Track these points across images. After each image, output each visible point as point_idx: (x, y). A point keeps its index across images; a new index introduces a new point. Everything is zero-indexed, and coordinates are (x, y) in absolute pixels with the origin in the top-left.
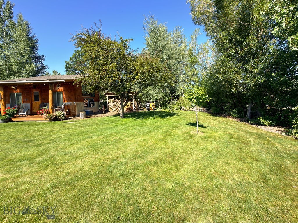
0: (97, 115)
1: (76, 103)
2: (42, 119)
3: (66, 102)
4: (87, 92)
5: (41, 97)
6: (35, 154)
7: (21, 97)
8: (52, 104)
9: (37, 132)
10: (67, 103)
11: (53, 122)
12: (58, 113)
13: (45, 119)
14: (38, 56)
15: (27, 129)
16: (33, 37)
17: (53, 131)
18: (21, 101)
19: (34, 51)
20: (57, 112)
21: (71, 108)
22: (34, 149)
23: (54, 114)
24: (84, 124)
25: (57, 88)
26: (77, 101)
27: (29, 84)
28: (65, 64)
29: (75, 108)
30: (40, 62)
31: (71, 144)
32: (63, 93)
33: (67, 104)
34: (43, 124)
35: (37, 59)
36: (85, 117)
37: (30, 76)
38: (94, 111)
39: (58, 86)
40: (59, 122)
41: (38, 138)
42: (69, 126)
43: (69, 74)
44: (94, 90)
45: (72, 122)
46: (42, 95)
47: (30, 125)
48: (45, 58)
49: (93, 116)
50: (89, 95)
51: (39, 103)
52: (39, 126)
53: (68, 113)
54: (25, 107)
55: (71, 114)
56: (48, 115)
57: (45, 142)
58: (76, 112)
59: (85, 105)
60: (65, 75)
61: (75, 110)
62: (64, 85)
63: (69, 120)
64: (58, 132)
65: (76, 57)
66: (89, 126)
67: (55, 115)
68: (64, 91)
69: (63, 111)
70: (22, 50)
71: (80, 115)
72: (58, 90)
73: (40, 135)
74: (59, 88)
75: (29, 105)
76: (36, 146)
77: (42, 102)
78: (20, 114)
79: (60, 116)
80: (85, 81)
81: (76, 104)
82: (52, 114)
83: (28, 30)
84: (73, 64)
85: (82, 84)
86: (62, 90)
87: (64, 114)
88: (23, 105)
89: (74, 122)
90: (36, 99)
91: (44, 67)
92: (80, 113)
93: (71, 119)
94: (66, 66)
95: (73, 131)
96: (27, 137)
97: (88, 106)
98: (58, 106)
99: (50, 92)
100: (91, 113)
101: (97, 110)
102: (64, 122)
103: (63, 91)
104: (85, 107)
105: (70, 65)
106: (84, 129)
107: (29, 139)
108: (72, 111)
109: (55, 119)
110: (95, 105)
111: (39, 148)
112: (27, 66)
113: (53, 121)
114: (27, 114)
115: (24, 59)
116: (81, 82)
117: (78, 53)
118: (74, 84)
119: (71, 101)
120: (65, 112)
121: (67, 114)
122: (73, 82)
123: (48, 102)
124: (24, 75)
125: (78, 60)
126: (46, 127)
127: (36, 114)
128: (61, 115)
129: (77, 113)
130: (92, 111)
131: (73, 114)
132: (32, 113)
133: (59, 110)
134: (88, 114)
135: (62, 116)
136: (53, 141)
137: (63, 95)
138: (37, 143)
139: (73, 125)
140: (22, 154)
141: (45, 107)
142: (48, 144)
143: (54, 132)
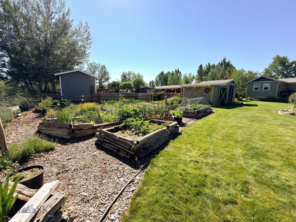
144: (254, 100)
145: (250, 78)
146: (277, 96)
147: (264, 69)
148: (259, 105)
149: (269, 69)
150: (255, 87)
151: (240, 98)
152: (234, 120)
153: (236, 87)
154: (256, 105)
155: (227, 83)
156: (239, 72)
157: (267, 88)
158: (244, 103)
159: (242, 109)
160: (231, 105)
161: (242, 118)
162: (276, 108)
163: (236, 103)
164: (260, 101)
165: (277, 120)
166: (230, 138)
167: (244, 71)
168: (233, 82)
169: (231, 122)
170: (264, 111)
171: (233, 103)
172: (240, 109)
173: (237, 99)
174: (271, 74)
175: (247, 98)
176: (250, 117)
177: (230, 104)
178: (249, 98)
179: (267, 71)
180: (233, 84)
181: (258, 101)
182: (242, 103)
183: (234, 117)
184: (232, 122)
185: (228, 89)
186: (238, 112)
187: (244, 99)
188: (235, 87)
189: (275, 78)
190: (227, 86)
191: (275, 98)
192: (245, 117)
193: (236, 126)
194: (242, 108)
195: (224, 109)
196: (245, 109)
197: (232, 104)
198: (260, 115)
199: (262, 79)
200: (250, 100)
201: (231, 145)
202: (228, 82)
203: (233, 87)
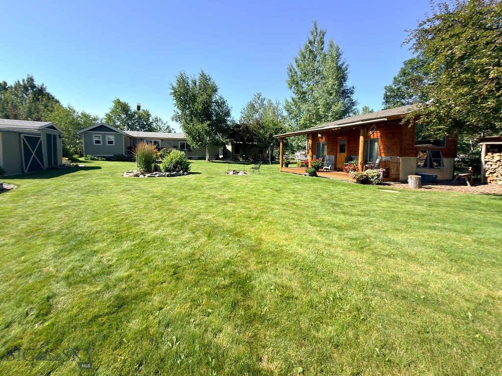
0: (448, 187)
1: (401, 158)
2: (348, 178)
3: (383, 155)
4: (430, 136)
5: (348, 146)
6: (344, 224)
7: (326, 146)
8: (363, 157)
9: (343, 195)
10: (384, 157)
11: (362, 185)
12: (370, 172)
13: (352, 179)
14: (347, 89)
15: (332, 188)
16: (342, 65)
17: (364, 198)
18: (326, 153)
19: (343, 83)
20: (368, 171)
21: (391, 166)
22: (342, 216)
23: (365, 173)
24: (417, 199)
25: (371, 133)
26: (403, 154)
27: (336, 129)
28: (384, 91)
29: (398, 167)
30: (348, 97)
31: (397, 230)
32: (380, 141)
33: (384, 160)
34: (349, 185)
35: (345, 94)
36: (420, 187)
37: (337, 119)
38: (440, 177)
39: (372, 130)
40: (370, 186)
41: (346, 203)
42: (389, 196)
43: (390, 108)
44: (448, 131)
45: (392, 191)
46: (349, 144)
47: (335, 183)
48: (355, 90)
49: (439, 186)
50: (429, 142)
51: (344, 155)
52: (344, 187)
53: (385, 175)
54: (329, 160)
55: (390, 177)
56: (356, 173)
57: (354, 211)
58: (399, 174)
59: (419, 164)
60: (383, 110)
61: (397, 171)
62: (383, 127)
63: (387, 186)
64: (371, 202)
65: (404, 74)
66: (430, 206)
67: (365, 175)
68: (381, 136)
69: (379, 170)
70: (330, 86)
71: (409, 180)
72: (372, 137)
73: (347, 200)
74: (373, 133)
75: (333, 157)
76: (344, 213)
77: (348, 154)
78: (325, 169)
79: (373, 178)
80: (428, 115)
81: (401, 161)
82: (361, 172)
83: (338, 56)
84: (399, 89)
85: (420, 122)
86: (379, 135)
87: (378, 176)
88: (327, 157)
89: (397, 192)
90: (342, 151)
91: (353, 104)
92: (409, 176)
93: (390, 185)
94: (386, 95)
95: (397, 207)
96: (333, 198)
97: (425, 166)
98: (370, 161)
99: (361, 138)
100: (434, 181)
101: (449, 177)
102: (379, 189)
103: (379, 137)
104: (418, 166)
105: (393, 91)
106: (419, 209)
107: (335, 202)
108: (393, 172)
109: (365, 181)
110: (445, 165)
111: (347, 217)
112: (333, 107)
113: (361, 183)
114: (331, 170)
115: (332, 97)
116: (417, 117)
117: (409, 65)
118: (402, 123)
119: (392, 154)
120: (381, 171)
121: (383, 175)
122: (400, 120)
123: (357, 154)
124: (330, 118)
125: (409, 77)
126: (353, 190)
127: (341, 170)
128: (374, 176)
129: (401, 177)
130: (436, 176)
131: (394, 177)
132: (336, 169)
133: (372, 168)
134: (425, 181)
135: (376, 179)
136: (365, 214)
137: (378, 144)
138: (345, 210)
139: (396, 197)
140: (330, 218)
141: (352, 162)
142: (359, 215)
143: (366, 200)
144: (97, 160)
145: (86, 125)
146: (125, 154)
147: (105, 114)
148: (104, 167)
149: (111, 115)
150: (95, 139)
151: (76, 156)
152: (55, 197)
153: (60, 137)
154: (99, 168)
155: (38, 128)
156: (65, 110)
157: (111, 142)
158: (80, 166)
159: (75, 175)
160: (55, 170)
161: (70, 191)
162: (124, 169)
163: (66, 165)
164: (106, 160)
165: (120, 185)
166: (36, 234)
167: (74, 112)
168: (52, 127)
169: (48, 202)
170: (108, 175)
171: (61, 166)
172: (73, 176)
173: (67, 159)
174: (115, 123)
175: (86, 157)
176: (85, 187)
177: (53, 169)
178: (89, 156)
179: (109, 117)
180: (52, 132)
181: (103, 160)
182: (77, 166)
183: (56, 192)
184: (50, 201)
185: (43, 140)
186: (67, 182)
187: (81, 159)
188: (58, 137)
189: (121, 129)
190: (40, 135)
191: (123, 156)
192: (77, 189)
193: (54, 208)
194: (75, 173)
195: (37, 180)
196: (81, 175)
197: (59, 169)
198: (101, 182)
199: (102, 128)
200: (92, 159)
201: (36, 246)
202: (40, 126)
203: (55, 136)
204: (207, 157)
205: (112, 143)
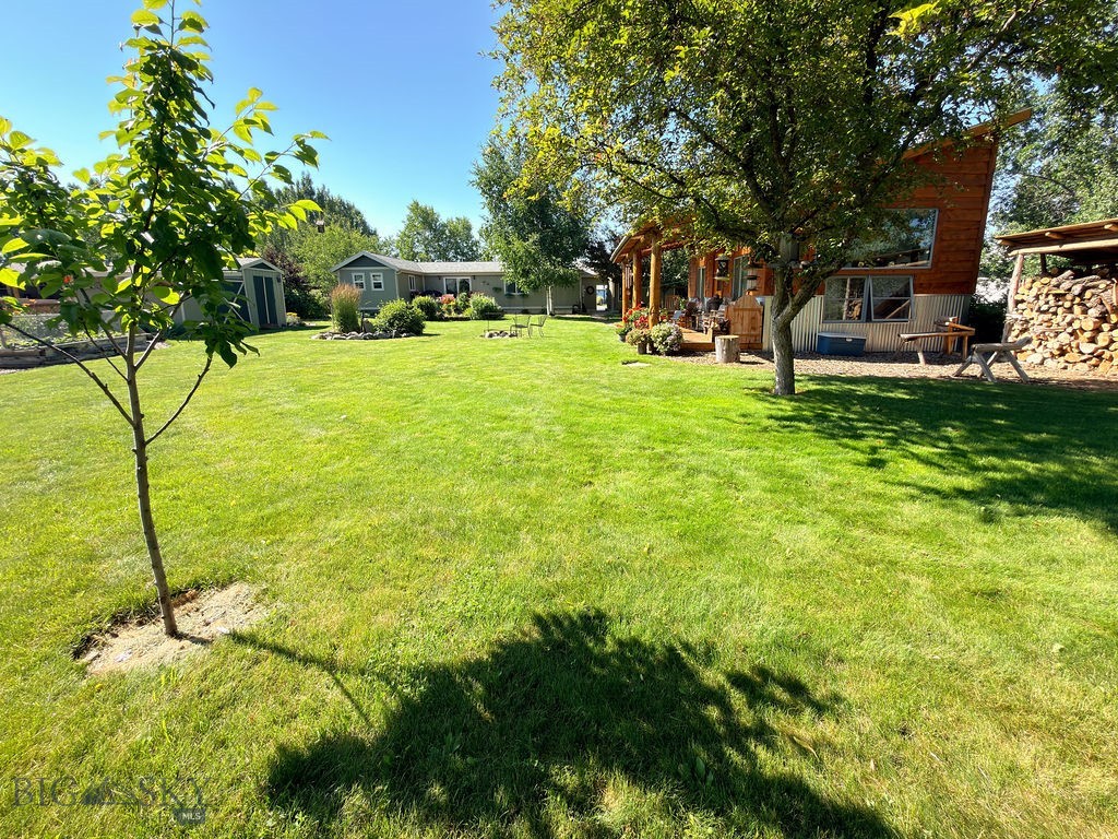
29: (754, 320)
61: (753, 328)
129: (767, 342)
131: (744, 340)
150: (355, 280)
157: (378, 285)
163: (291, 325)
168: (262, 265)
171: (283, 325)
173: (295, 314)
180: (264, 273)
190: (241, 278)
199: (363, 260)
203: (269, 280)
204: (549, 308)
205: (380, 287)
